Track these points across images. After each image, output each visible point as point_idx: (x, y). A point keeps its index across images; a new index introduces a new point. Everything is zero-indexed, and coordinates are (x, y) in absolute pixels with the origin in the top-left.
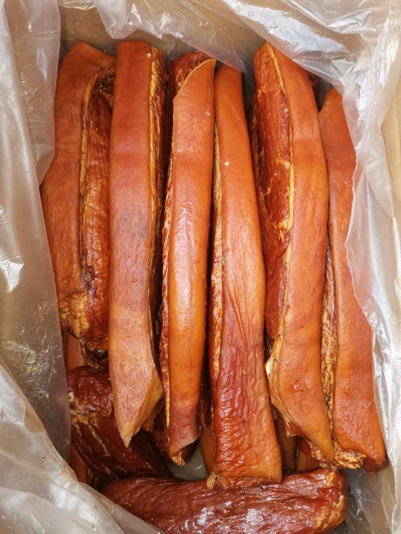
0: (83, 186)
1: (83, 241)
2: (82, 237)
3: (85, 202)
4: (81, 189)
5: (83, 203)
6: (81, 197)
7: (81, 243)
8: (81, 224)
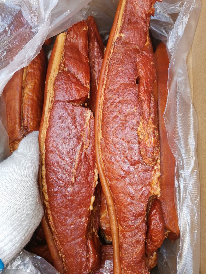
0: (24, 82)
1: (22, 112)
2: (22, 110)
3: (25, 91)
4: (23, 84)
5: (24, 91)
6: (23, 88)
7: (22, 113)
8: (22, 103)
